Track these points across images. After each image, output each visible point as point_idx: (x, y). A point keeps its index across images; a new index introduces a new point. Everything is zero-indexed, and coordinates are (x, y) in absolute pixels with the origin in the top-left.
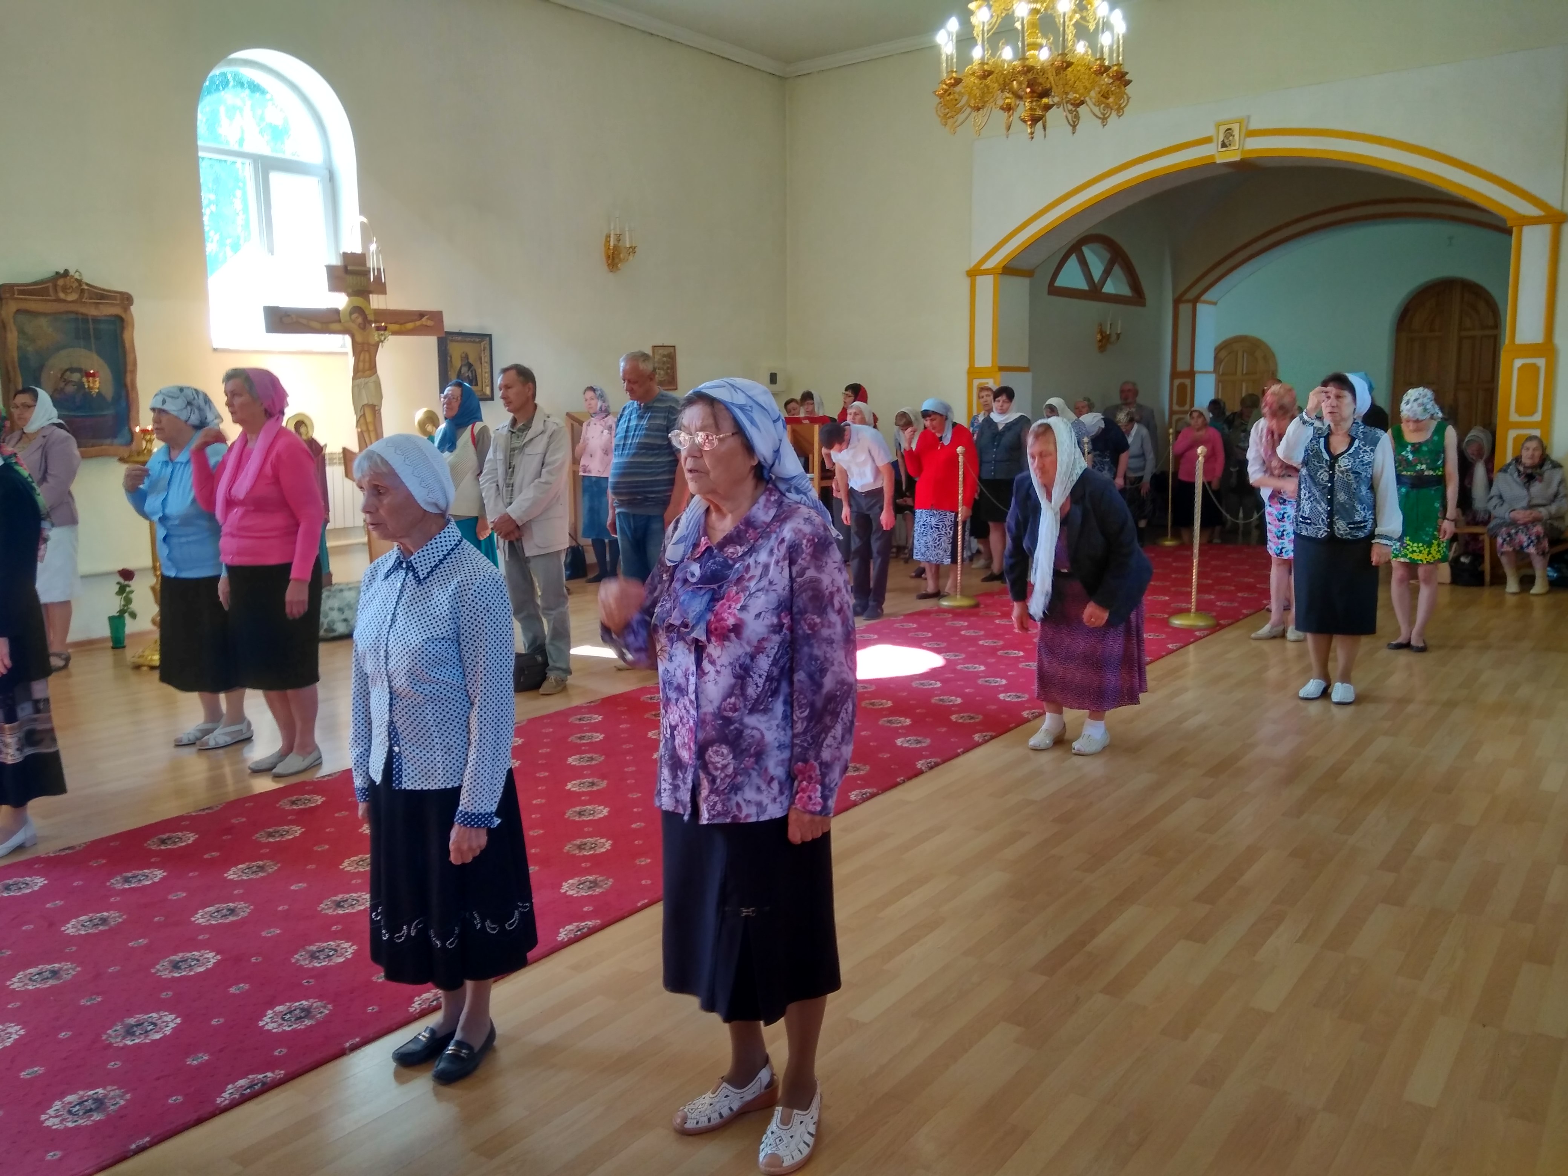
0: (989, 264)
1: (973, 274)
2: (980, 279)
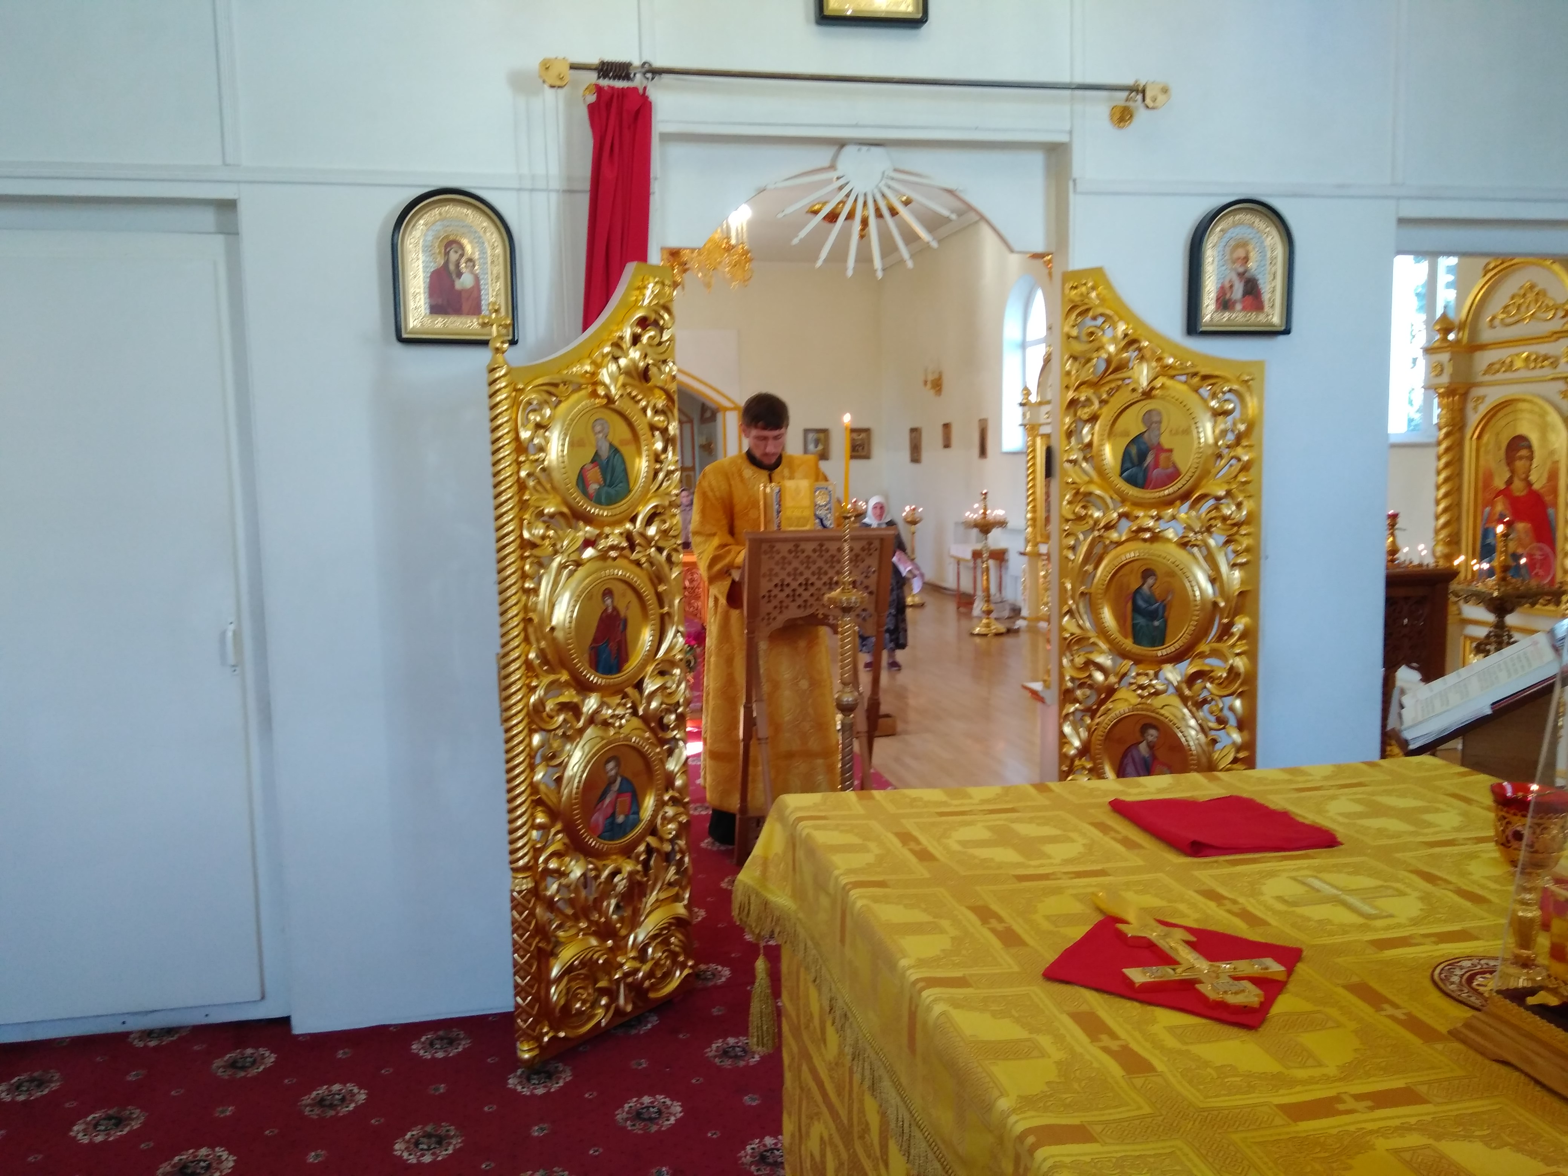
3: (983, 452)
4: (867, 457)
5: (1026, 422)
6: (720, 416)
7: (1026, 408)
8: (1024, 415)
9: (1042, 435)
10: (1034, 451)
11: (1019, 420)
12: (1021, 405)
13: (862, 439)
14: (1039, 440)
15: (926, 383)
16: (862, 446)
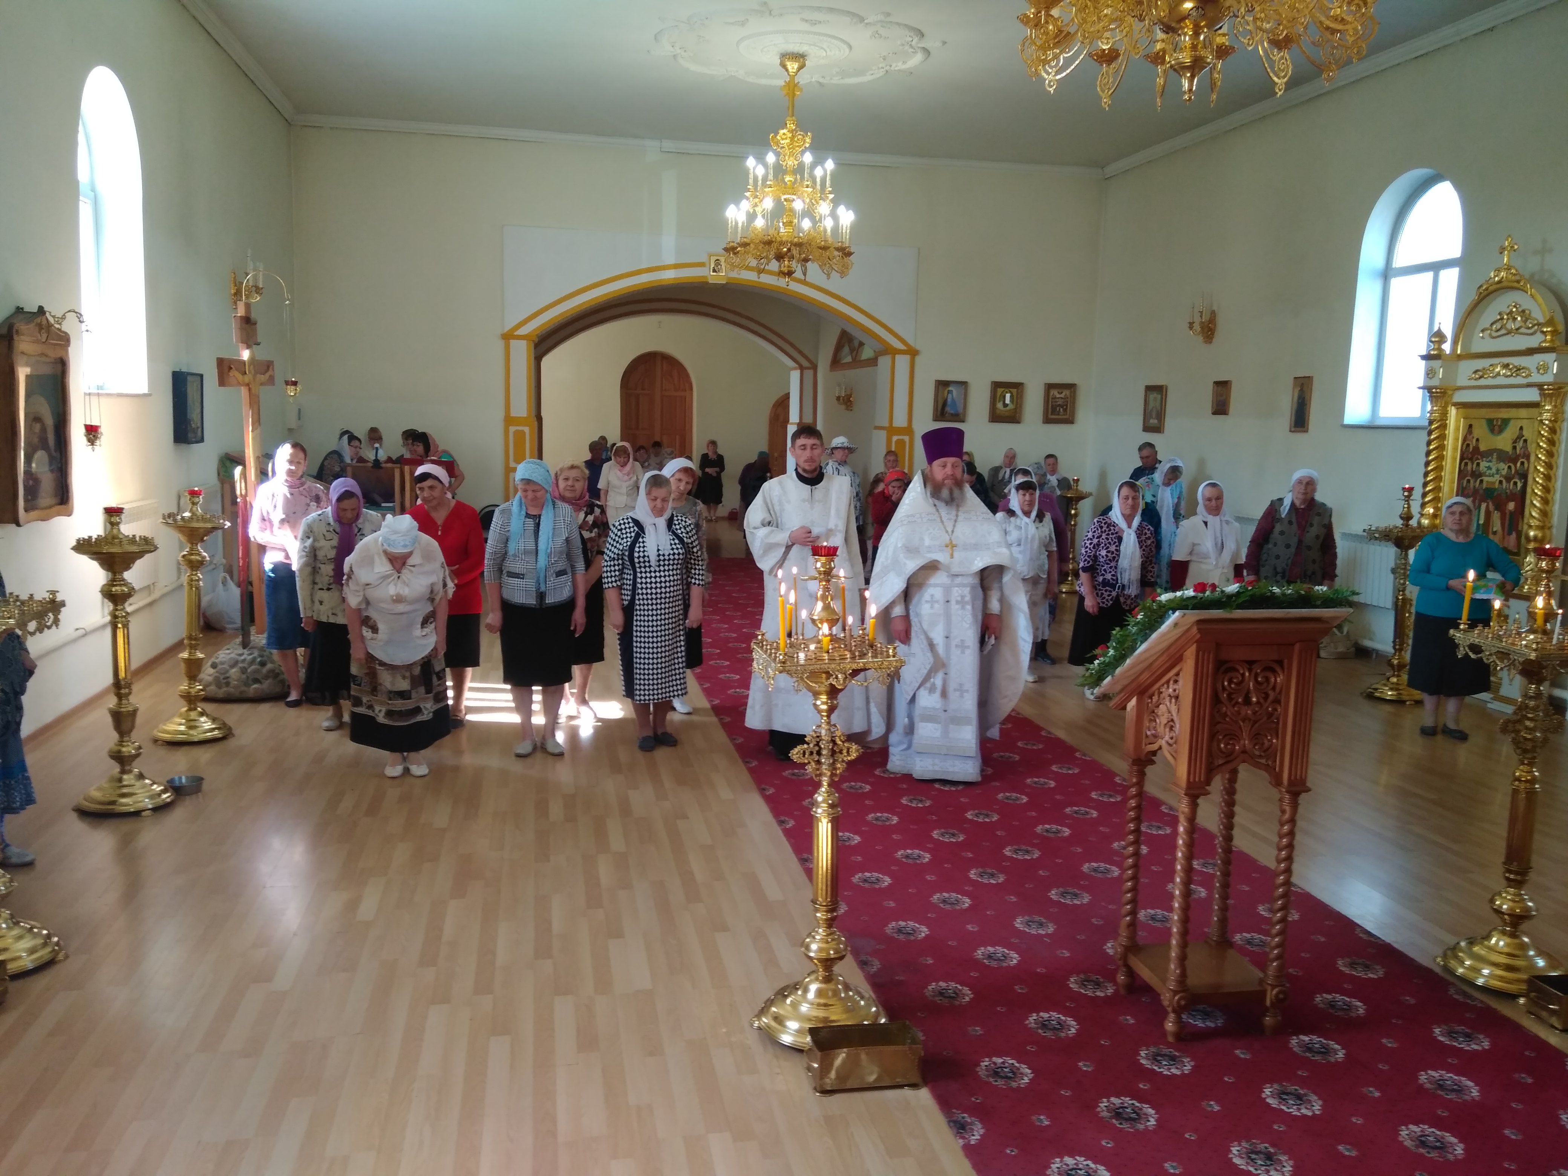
0: (523, 331)
1: (508, 337)
2: (513, 343)
3: (1300, 422)
4: (1070, 421)
5: (1435, 382)
6: (884, 362)
7: (1436, 364)
8: (1430, 373)
9: (1462, 406)
10: (1443, 426)
11: (1420, 380)
12: (1427, 357)
13: (1066, 398)
14: (1453, 411)
15: (1191, 325)
16: (1064, 407)
